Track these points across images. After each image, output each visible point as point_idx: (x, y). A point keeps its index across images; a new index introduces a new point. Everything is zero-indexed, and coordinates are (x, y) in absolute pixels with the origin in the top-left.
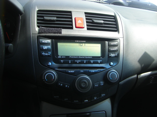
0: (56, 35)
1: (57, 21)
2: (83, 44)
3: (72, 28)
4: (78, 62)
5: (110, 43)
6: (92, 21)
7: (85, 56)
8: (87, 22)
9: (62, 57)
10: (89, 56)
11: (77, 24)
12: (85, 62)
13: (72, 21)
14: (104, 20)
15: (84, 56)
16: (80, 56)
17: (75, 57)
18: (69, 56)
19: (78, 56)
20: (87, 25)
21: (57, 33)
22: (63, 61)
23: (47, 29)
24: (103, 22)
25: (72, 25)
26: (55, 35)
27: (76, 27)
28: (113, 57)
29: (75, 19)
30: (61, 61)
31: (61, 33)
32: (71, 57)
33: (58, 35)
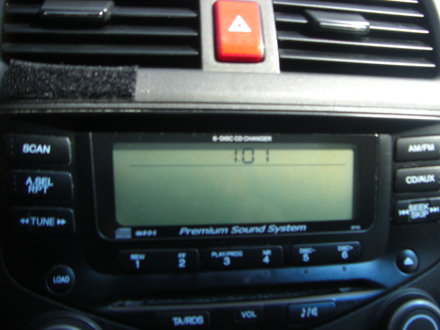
0: (103, 106)
1: (115, 21)
2: (260, 155)
3: (195, 63)
4: (227, 262)
5: (402, 141)
6: (305, 21)
7: (268, 225)
8: (280, 27)
9: (139, 233)
10: (292, 224)
11: (224, 39)
12: (266, 260)
13: (195, 24)
14: (368, 17)
15: (259, 225)
16: (241, 225)
17: (210, 231)
18: (179, 228)
19: (230, 226)
20: (282, 45)
21: (108, 96)
22: (142, 257)
23: (52, 72)
24: (367, 23)
25: (196, 43)
26: (94, 105)
27: (220, 57)
28: (419, 221)
29: (215, 9)
30: (134, 257)
31: (127, 95)
32: (187, 231)
33: (115, 105)
